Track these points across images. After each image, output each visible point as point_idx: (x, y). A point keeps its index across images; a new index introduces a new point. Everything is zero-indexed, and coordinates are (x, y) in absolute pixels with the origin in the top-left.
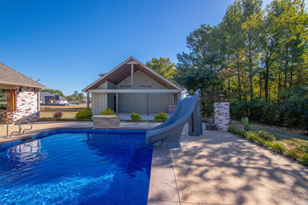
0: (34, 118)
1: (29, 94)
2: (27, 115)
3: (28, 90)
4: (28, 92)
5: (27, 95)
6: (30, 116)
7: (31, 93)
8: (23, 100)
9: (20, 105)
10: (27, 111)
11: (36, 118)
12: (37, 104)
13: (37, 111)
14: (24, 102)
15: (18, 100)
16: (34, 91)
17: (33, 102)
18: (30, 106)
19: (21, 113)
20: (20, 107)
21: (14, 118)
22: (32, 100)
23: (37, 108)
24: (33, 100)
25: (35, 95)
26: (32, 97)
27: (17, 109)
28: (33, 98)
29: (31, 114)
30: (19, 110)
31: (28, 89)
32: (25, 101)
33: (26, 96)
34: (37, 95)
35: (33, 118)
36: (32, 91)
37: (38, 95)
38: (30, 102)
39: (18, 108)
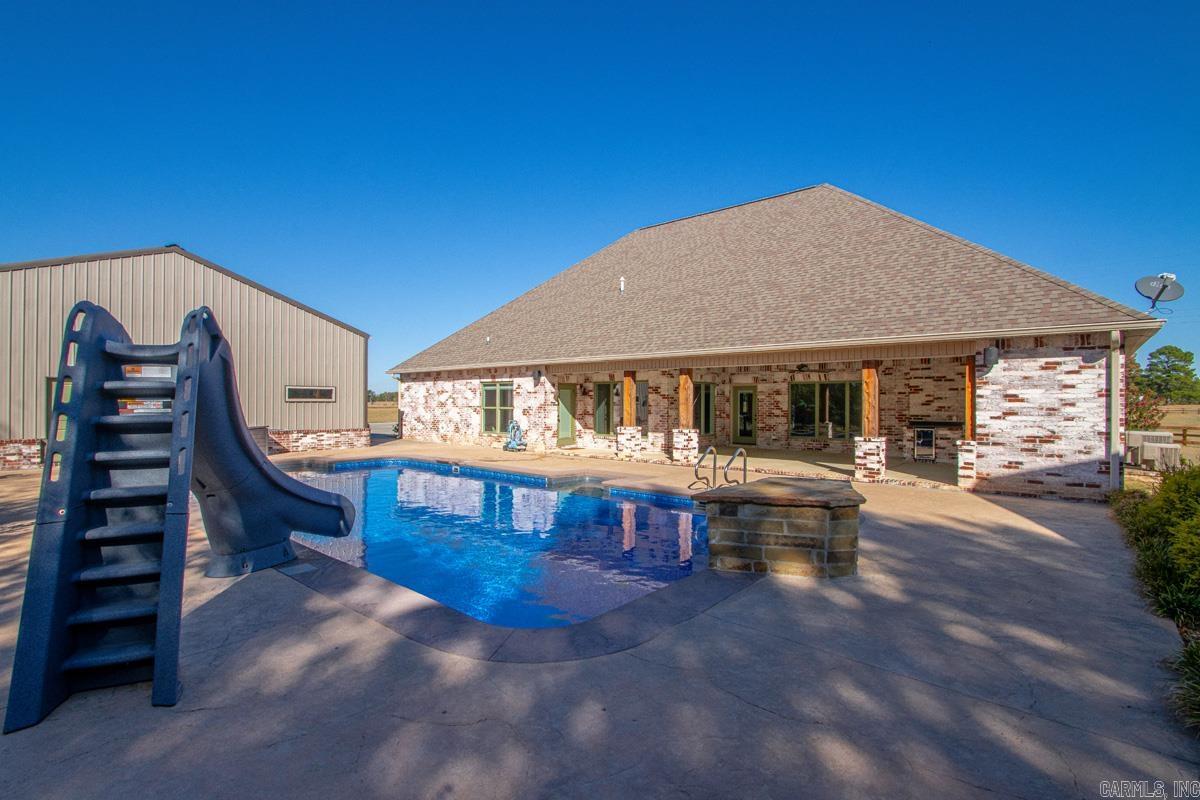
0: (1081, 485)
1: (1043, 368)
2: (1033, 463)
3: (1040, 349)
4: (1042, 361)
5: (1036, 374)
6: (1051, 473)
7: (1059, 363)
8: (1014, 398)
9: (992, 418)
10: (1031, 446)
11: (1098, 486)
12: (1104, 414)
13: (1100, 453)
14: (1015, 405)
15: (981, 397)
16: (1084, 352)
17: (1073, 405)
18: (1051, 424)
19: (1001, 449)
20: (995, 426)
21: (961, 464)
22: (1060, 396)
23: (1100, 433)
24: (1069, 395)
25: (1084, 371)
26: (1069, 379)
27: (979, 431)
28: (1073, 387)
29: (1056, 462)
30: (987, 435)
31: (1038, 345)
32: (1022, 400)
33: (1026, 378)
34: (1103, 371)
35: (1069, 480)
36: (1068, 351)
37: (1108, 367)
38: (1056, 406)
39: (981, 426)
